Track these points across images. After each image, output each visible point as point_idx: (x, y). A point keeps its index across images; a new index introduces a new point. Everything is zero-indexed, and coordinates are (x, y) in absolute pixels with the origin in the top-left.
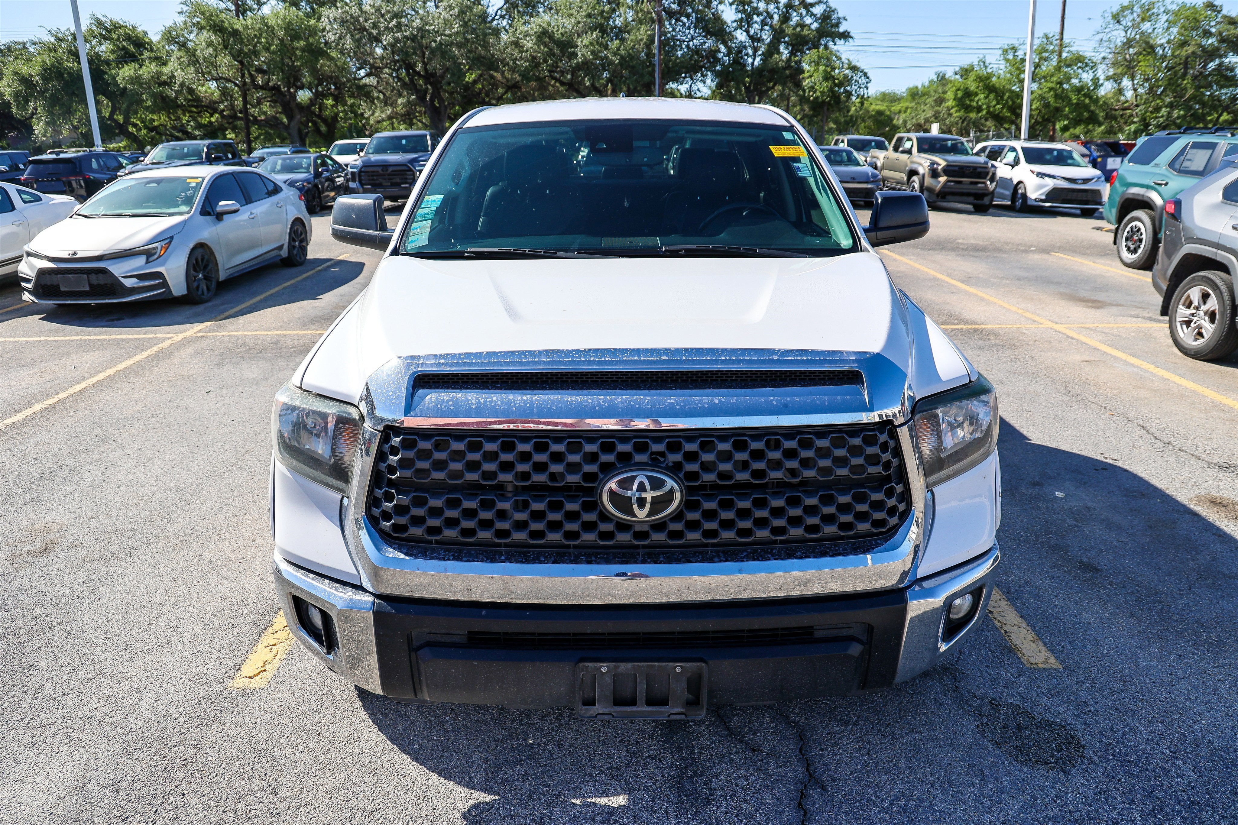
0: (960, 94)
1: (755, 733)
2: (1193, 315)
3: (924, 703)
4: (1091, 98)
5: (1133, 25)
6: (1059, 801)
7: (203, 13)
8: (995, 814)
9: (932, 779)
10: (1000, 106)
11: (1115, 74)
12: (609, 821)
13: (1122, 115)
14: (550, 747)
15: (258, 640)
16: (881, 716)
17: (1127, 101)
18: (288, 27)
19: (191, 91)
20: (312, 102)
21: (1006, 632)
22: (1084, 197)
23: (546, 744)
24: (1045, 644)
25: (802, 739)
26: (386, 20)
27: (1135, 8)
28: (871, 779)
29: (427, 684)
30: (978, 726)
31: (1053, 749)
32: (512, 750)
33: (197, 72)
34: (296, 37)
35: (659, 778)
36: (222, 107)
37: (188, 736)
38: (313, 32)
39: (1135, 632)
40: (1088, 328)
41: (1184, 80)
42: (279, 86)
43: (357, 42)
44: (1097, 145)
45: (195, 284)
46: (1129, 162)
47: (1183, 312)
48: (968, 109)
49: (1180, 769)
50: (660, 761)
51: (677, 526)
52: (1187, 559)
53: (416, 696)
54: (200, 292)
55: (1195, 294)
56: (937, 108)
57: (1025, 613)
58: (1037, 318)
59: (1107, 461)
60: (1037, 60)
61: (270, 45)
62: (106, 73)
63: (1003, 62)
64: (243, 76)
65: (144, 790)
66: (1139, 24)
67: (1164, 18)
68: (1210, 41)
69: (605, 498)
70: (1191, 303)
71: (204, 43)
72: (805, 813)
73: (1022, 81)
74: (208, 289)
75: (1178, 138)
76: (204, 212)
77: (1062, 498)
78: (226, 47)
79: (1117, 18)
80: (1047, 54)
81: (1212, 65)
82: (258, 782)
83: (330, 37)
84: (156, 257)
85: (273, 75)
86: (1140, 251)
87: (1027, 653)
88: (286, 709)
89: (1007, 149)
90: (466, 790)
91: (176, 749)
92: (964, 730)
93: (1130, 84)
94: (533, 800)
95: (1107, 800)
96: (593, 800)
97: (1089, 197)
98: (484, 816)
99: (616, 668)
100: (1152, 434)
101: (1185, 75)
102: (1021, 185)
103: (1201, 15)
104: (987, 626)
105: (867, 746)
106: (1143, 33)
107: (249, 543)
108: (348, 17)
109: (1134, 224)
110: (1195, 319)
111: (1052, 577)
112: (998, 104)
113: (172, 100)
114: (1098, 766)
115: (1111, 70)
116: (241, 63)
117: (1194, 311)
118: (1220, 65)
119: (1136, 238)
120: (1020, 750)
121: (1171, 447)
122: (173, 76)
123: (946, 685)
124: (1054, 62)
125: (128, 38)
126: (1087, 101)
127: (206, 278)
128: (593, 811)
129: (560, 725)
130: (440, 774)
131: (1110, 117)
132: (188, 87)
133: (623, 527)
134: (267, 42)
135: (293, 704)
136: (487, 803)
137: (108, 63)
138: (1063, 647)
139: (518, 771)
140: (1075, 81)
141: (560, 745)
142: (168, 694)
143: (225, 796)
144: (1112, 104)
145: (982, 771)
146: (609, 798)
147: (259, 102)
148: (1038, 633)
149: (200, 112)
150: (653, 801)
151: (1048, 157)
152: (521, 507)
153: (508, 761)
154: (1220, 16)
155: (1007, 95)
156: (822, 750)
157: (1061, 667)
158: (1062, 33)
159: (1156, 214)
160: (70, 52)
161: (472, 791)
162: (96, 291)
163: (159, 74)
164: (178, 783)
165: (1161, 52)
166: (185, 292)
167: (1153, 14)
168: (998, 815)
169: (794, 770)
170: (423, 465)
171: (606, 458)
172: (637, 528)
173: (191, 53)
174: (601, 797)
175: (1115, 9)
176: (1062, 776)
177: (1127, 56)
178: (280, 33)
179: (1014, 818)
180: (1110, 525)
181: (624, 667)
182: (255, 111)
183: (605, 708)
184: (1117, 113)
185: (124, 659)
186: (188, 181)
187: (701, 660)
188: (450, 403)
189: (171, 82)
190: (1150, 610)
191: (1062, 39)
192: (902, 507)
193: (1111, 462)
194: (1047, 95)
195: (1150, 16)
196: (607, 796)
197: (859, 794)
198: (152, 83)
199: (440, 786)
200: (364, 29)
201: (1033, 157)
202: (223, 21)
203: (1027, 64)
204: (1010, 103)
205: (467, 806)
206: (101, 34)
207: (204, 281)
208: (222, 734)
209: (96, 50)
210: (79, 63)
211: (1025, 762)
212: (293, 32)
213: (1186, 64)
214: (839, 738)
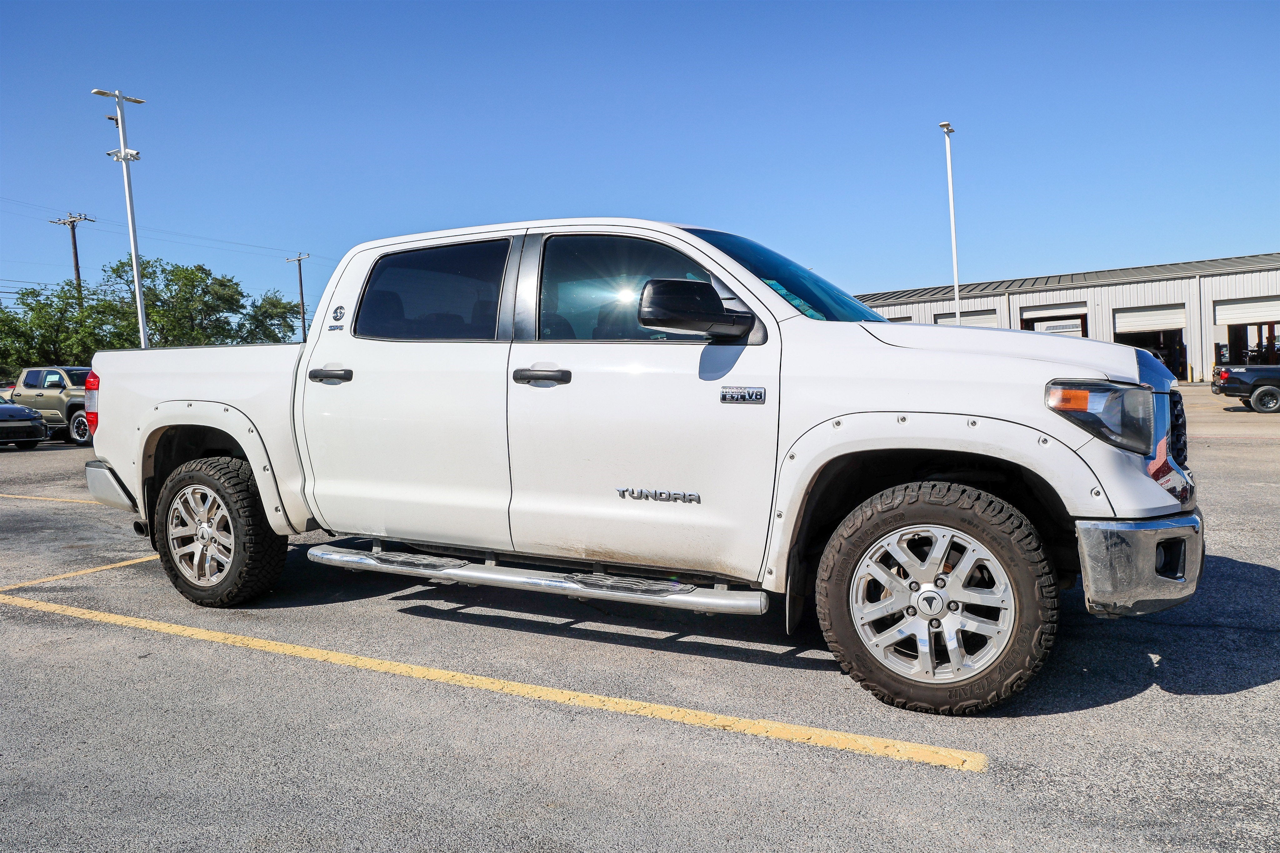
67: (162, 276)
79: (117, 272)
103: (195, 275)
118: (219, 319)
154: (211, 278)
167: (152, 271)
175: (115, 264)
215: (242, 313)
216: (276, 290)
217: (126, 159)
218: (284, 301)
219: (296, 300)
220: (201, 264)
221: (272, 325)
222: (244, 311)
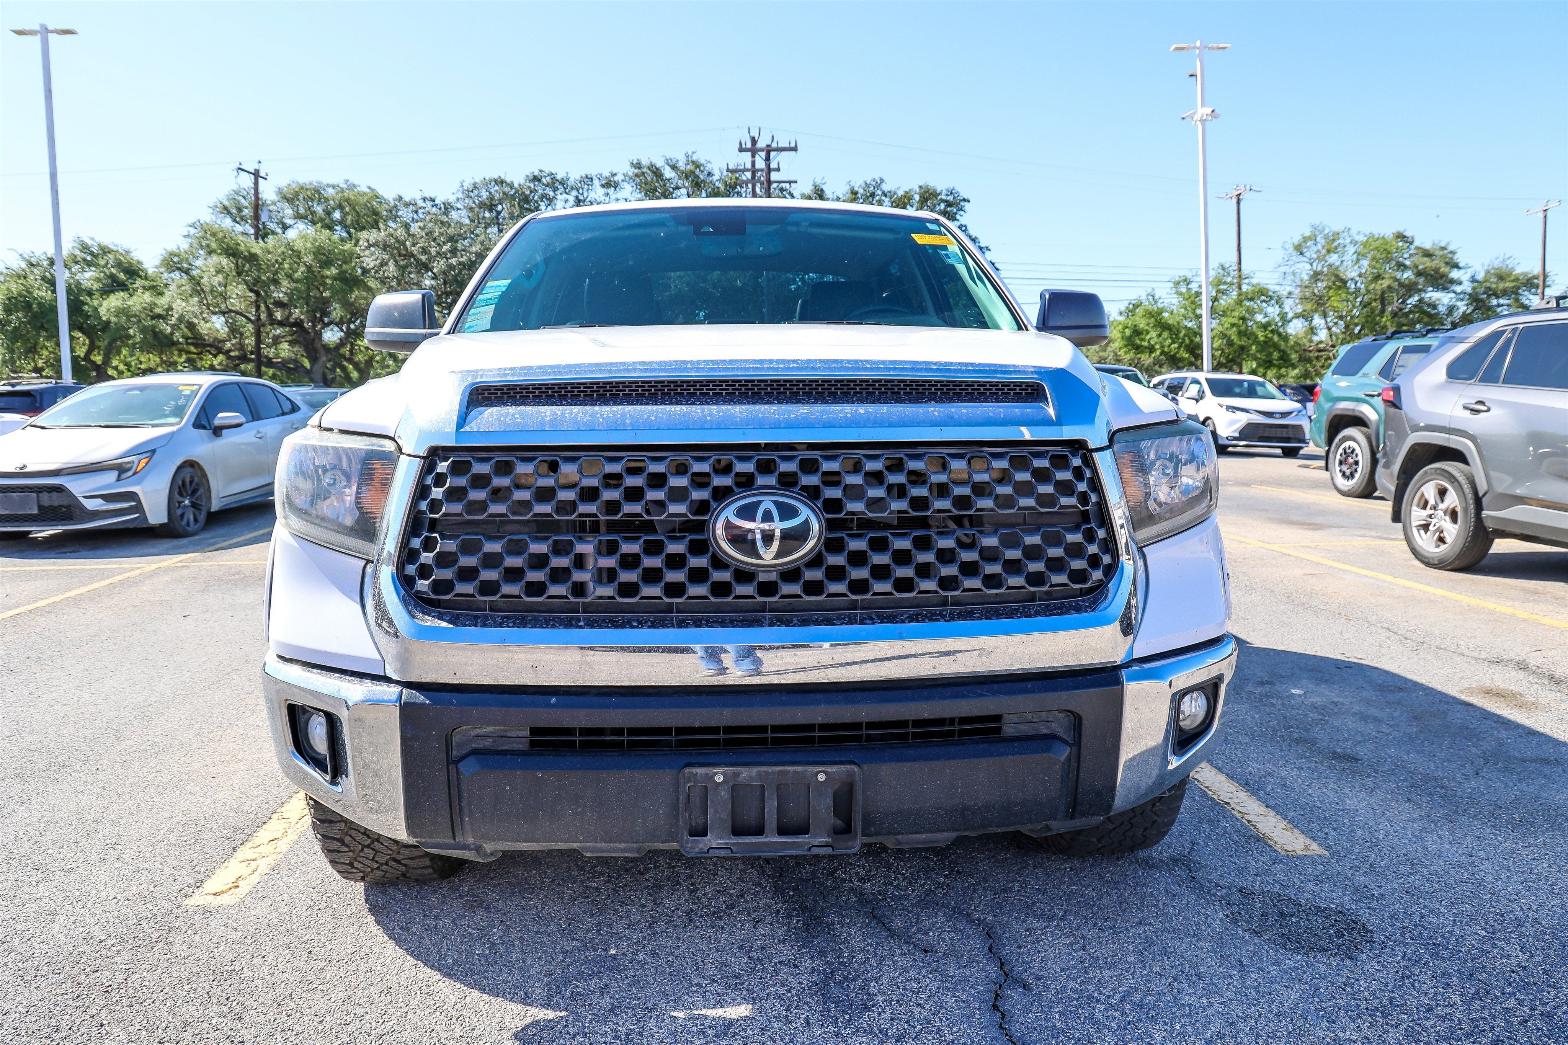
0: (1128, 332)
1: (926, 933)
2: (1430, 516)
3: (1152, 894)
4: (1280, 335)
5: (1318, 257)
6: (1349, 989)
7: (214, 234)
8: (1265, 1006)
9: (1174, 972)
10: (1176, 345)
11: (1304, 311)
12: (726, 1034)
13: (1317, 358)
14: (641, 957)
15: (231, 855)
16: (1095, 909)
17: (1321, 342)
18: (318, 252)
19: (191, 326)
20: (342, 343)
21: (1249, 821)
22: (1284, 433)
23: (635, 953)
24: (1303, 832)
25: (990, 937)
26: (439, 244)
27: (1318, 239)
28: (1091, 975)
29: (470, 810)
30: (1227, 916)
31: (1330, 935)
32: (587, 961)
33: (200, 302)
34: (327, 263)
35: (795, 984)
36: (228, 345)
37: (118, 959)
38: (348, 258)
39: (1415, 816)
40: (1307, 547)
41: (1382, 317)
42: (302, 320)
43: (402, 269)
44: (1293, 389)
45: (179, 512)
46: (1333, 374)
47: (1417, 515)
48: (1138, 349)
49: (1503, 950)
50: (796, 966)
51: (816, 575)
52: (1468, 746)
53: (454, 839)
54: (184, 523)
55: (1429, 491)
56: (1101, 354)
57: (1272, 803)
58: (1243, 539)
59: (1350, 660)
60: (1214, 294)
61: (295, 271)
62: (87, 304)
63: (1175, 296)
64: (258, 308)
65: (43, 1022)
66: (1325, 256)
67: (1351, 249)
68: (1406, 275)
69: (720, 531)
70: (1426, 503)
71: (212, 270)
72: (1003, 1016)
73: (1199, 317)
74: (196, 520)
75: (1385, 344)
76: (198, 424)
77: (1300, 695)
78: (239, 274)
79: (1299, 249)
80: (1225, 287)
81: (1413, 300)
82: (215, 1008)
83: (370, 262)
84: (130, 473)
85: (296, 307)
86: (1357, 476)
87: (1280, 841)
88: (264, 927)
89: (1188, 382)
90: (519, 1006)
91: (98, 974)
92: (1209, 919)
93: (1323, 322)
94: (617, 1015)
95: (1413, 985)
96: (703, 1012)
97: (1291, 434)
98: (545, 1035)
99: (736, 775)
100: (1401, 635)
101: (1383, 311)
102: (1209, 422)
103: (1392, 246)
104: (1224, 817)
105: (1081, 941)
106: (1330, 266)
107: (228, 758)
108: (393, 241)
109: (1346, 444)
110: (1434, 521)
111: (1300, 768)
112: (1173, 342)
113: (166, 337)
114: (1393, 950)
115: (1299, 306)
116: (257, 294)
117: (1432, 512)
118: (1421, 300)
119: (1350, 460)
120: (1288, 938)
121: (1426, 646)
122: (171, 309)
123: (1179, 876)
124: (1234, 294)
125: (119, 264)
126: (1276, 338)
127: (194, 505)
128: (703, 1024)
129: (654, 934)
130: (483, 990)
131: (1304, 359)
132: (188, 322)
133: (744, 575)
134: (291, 269)
135: (276, 921)
136: (550, 1021)
137: (90, 293)
138: (1326, 833)
139: (593, 984)
140: (1259, 318)
141: (654, 954)
142: (93, 915)
143: (164, 1025)
144: (1304, 345)
145: (1240, 961)
146: (724, 1009)
147: (276, 341)
148: (1291, 821)
149: (201, 353)
150: (788, 1009)
151: (1237, 390)
152: (605, 578)
153: (580, 973)
154: (1412, 247)
155: (1183, 332)
156: (1020, 947)
157: (1327, 853)
158: (1240, 263)
159: (1372, 431)
160: (44, 279)
161: (529, 1008)
162: (47, 515)
163: (153, 305)
164: (95, 1012)
165: (1353, 286)
166: (164, 519)
167: (1339, 244)
168: (1269, 1006)
169: (982, 970)
170: (479, 495)
171: (721, 481)
172: (762, 577)
173: (196, 282)
174: (714, 1007)
175: (1297, 239)
176: (1348, 962)
177: (1316, 291)
178: (308, 259)
179: (1291, 1008)
180: (1364, 718)
181: (748, 774)
182: (270, 352)
183: (721, 838)
184: (1311, 354)
185: (34, 879)
186: (181, 388)
187: (852, 762)
188: (517, 416)
189: (168, 315)
190: (1430, 794)
191: (1240, 270)
192: (1107, 559)
193: (1355, 660)
194: (1229, 333)
195: (1336, 248)
196: (722, 1007)
197: (1075, 991)
198: (143, 316)
199: (482, 1003)
200: (412, 255)
201: (1220, 389)
202: (238, 244)
203: (1204, 297)
204: (1187, 341)
205: (521, 1024)
206: (84, 260)
207: (192, 509)
208: (168, 956)
209: (77, 278)
210: (54, 292)
211: (1297, 950)
212: (324, 258)
213: (1383, 299)
214: (1042, 934)
215: (1454, 292)
216: (1507, 256)
217: (1203, 121)
218: (1518, 270)
219: (1537, 270)
220: (1401, 229)
221: (1499, 305)
222: (1458, 289)
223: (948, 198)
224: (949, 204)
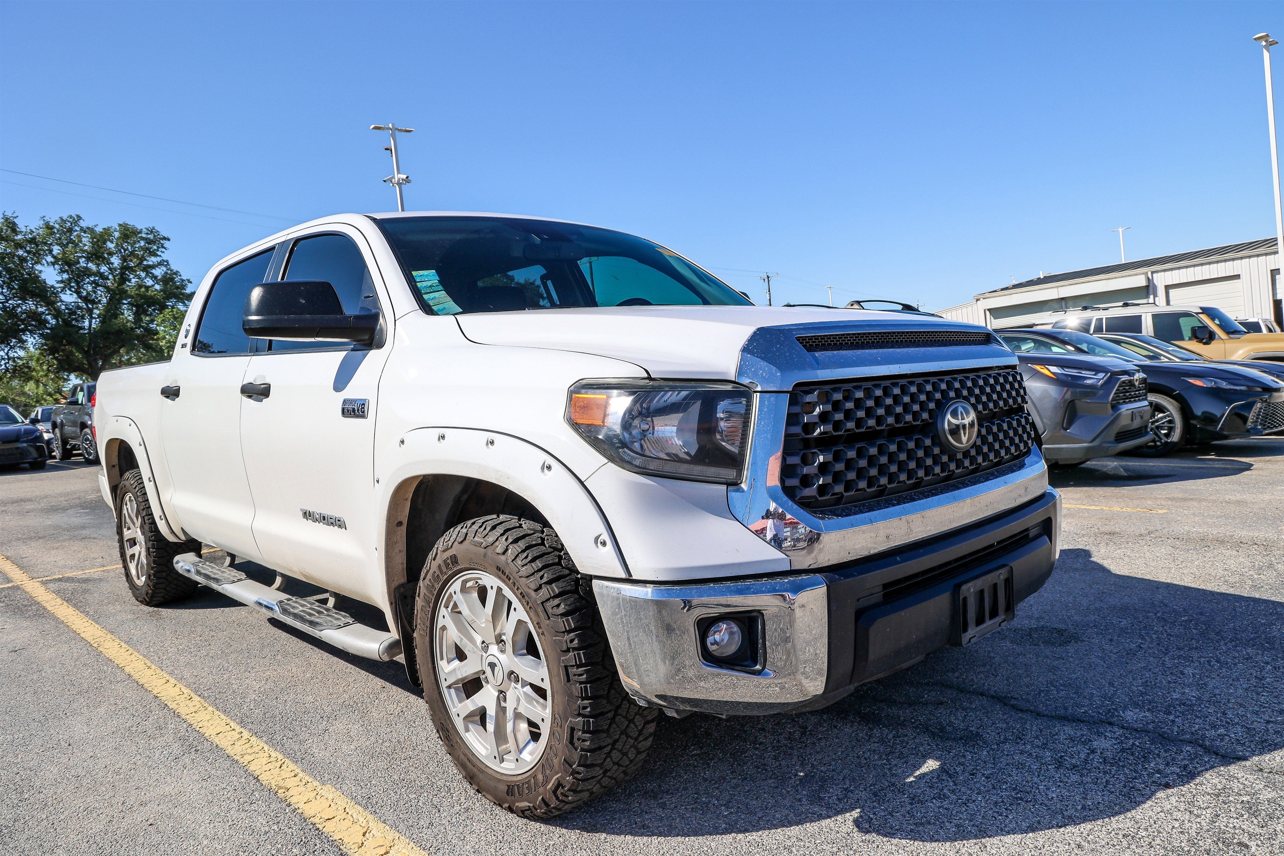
1: (922, 697)
9: (1045, 670)
14: (823, 769)
16: (961, 660)
23: (816, 769)
25: (951, 687)
28: (1023, 683)
30: (1012, 643)
31: (1059, 636)
69: (947, 428)
92: (1009, 647)
96: (918, 773)
120: (1049, 643)
128: (933, 777)
136: (861, 817)
139: (834, 791)
141: (826, 764)
146: (924, 767)
153: (813, 791)
170: (839, 416)
171: (937, 396)
172: (958, 456)
174: (917, 768)
183: (972, 630)
196: (920, 766)
205: (851, 827)
211: (1062, 645)
214: (967, 677)
217: (399, 184)
223: (149, 236)
224: (149, 241)
